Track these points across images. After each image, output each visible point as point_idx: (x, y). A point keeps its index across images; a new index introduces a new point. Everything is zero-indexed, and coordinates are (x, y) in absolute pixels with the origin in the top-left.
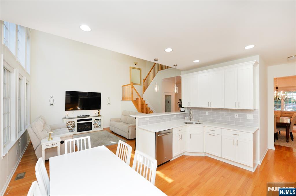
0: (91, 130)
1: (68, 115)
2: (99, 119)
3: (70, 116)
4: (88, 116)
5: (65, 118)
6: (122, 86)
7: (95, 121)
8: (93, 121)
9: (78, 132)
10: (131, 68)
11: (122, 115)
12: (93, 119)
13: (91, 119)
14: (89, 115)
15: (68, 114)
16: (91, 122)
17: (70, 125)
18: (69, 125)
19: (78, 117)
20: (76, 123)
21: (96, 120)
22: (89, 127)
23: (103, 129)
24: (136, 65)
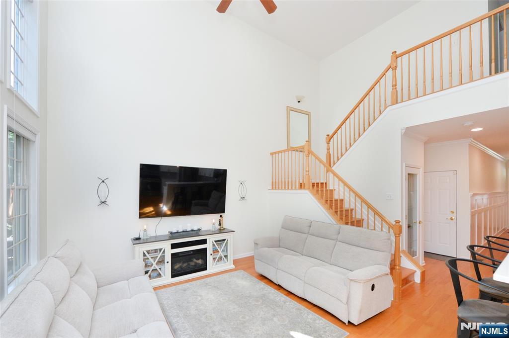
0: (205, 269)
1: (145, 231)
2: (224, 240)
3: (152, 233)
4: (197, 232)
5: (139, 239)
6: (272, 154)
7: (214, 245)
8: (209, 246)
9: (173, 276)
10: (290, 109)
11: (282, 228)
12: (211, 239)
13: (204, 242)
14: (199, 230)
15: (145, 227)
16: (205, 249)
17: (152, 258)
18: (148, 259)
19: (173, 235)
20: (169, 252)
21: (216, 241)
22: (200, 262)
23: (233, 267)
24: (299, 102)
